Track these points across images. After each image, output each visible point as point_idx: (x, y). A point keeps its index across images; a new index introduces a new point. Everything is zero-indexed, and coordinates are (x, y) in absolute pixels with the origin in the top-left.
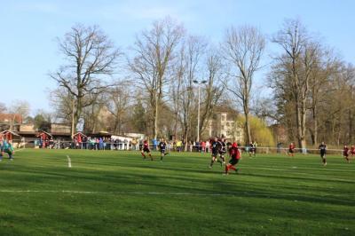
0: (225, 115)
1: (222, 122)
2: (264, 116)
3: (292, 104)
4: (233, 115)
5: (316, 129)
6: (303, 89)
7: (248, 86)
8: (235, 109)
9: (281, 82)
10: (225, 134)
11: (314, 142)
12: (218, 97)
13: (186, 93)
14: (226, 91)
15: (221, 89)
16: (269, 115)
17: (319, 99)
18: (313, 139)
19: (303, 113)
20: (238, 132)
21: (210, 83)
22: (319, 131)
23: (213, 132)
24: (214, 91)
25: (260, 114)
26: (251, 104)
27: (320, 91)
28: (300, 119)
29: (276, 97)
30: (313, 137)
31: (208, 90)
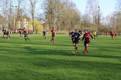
0: (25, 19)
1: (24, 22)
2: (40, 20)
3: (50, 16)
4: (28, 19)
5: (59, 25)
6: (54, 10)
7: (34, 8)
8: (29, 17)
9: (46, 7)
10: (25, 27)
11: (58, 30)
12: (22, 13)
13: (9, 11)
14: (25, 10)
15: (23, 9)
16: (42, 20)
17: (60, 14)
18: (58, 29)
19: (54, 19)
20: (31, 26)
21: (19, 7)
22: (60, 26)
23: (21, 26)
24: (20, 10)
25: (39, 19)
26: (35, 16)
27: (61, 11)
28: (53, 21)
29: (45, 13)
30: (58, 28)
31: (18, 10)
